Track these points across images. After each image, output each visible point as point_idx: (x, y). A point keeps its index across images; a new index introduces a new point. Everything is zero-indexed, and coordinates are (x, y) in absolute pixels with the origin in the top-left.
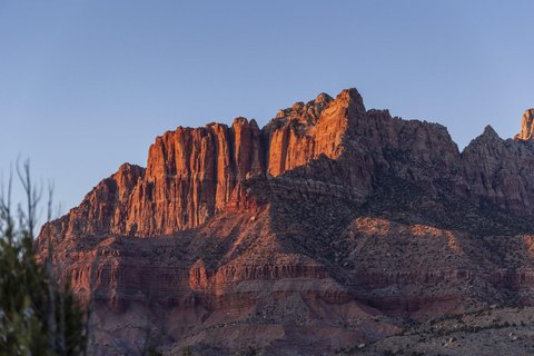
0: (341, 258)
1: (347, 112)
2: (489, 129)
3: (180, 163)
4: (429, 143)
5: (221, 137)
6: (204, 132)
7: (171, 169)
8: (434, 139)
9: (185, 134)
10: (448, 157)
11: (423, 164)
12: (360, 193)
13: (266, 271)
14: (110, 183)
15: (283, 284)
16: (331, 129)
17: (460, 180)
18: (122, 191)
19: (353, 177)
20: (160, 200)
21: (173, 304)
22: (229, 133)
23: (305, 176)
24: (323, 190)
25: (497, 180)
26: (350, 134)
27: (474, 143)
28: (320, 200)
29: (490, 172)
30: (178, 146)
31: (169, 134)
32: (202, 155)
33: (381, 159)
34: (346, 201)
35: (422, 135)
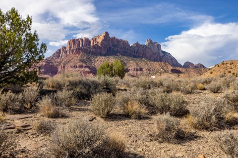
3: (72, 46)
4: (123, 44)
6: (77, 40)
7: (70, 47)
8: (125, 43)
9: (74, 40)
10: (127, 47)
13: (74, 66)
14: (60, 50)
15: (78, 69)
17: (129, 52)
18: (61, 52)
20: (68, 53)
22: (82, 40)
30: (72, 43)
31: (71, 40)
32: (77, 44)
33: (111, 46)
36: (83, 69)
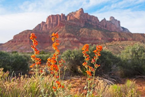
0: (78, 35)
1: (80, 12)
2: (105, 18)
3: (51, 21)
4: (95, 19)
5: (59, 17)
6: (55, 16)
8: (96, 19)
9: (52, 16)
10: (98, 22)
11: (93, 22)
12: (82, 25)
15: (66, 39)
16: (78, 15)
17: (100, 26)
19: (81, 22)
21: (45, 43)
22: (60, 16)
23: (72, 21)
24: (76, 24)
25: (106, 27)
26: (81, 15)
27: (102, 20)
28: (75, 25)
29: (104, 25)
30: (51, 18)
31: (50, 16)
32: (55, 19)
33: (86, 20)
34: (80, 26)
35: (94, 18)
36: (71, 39)
